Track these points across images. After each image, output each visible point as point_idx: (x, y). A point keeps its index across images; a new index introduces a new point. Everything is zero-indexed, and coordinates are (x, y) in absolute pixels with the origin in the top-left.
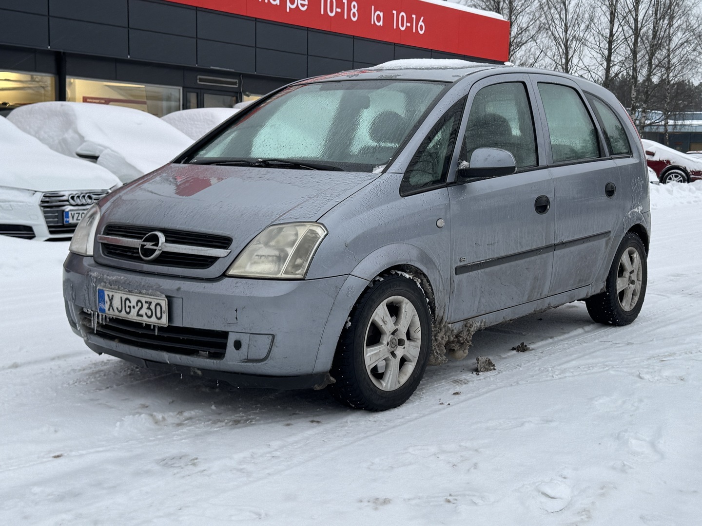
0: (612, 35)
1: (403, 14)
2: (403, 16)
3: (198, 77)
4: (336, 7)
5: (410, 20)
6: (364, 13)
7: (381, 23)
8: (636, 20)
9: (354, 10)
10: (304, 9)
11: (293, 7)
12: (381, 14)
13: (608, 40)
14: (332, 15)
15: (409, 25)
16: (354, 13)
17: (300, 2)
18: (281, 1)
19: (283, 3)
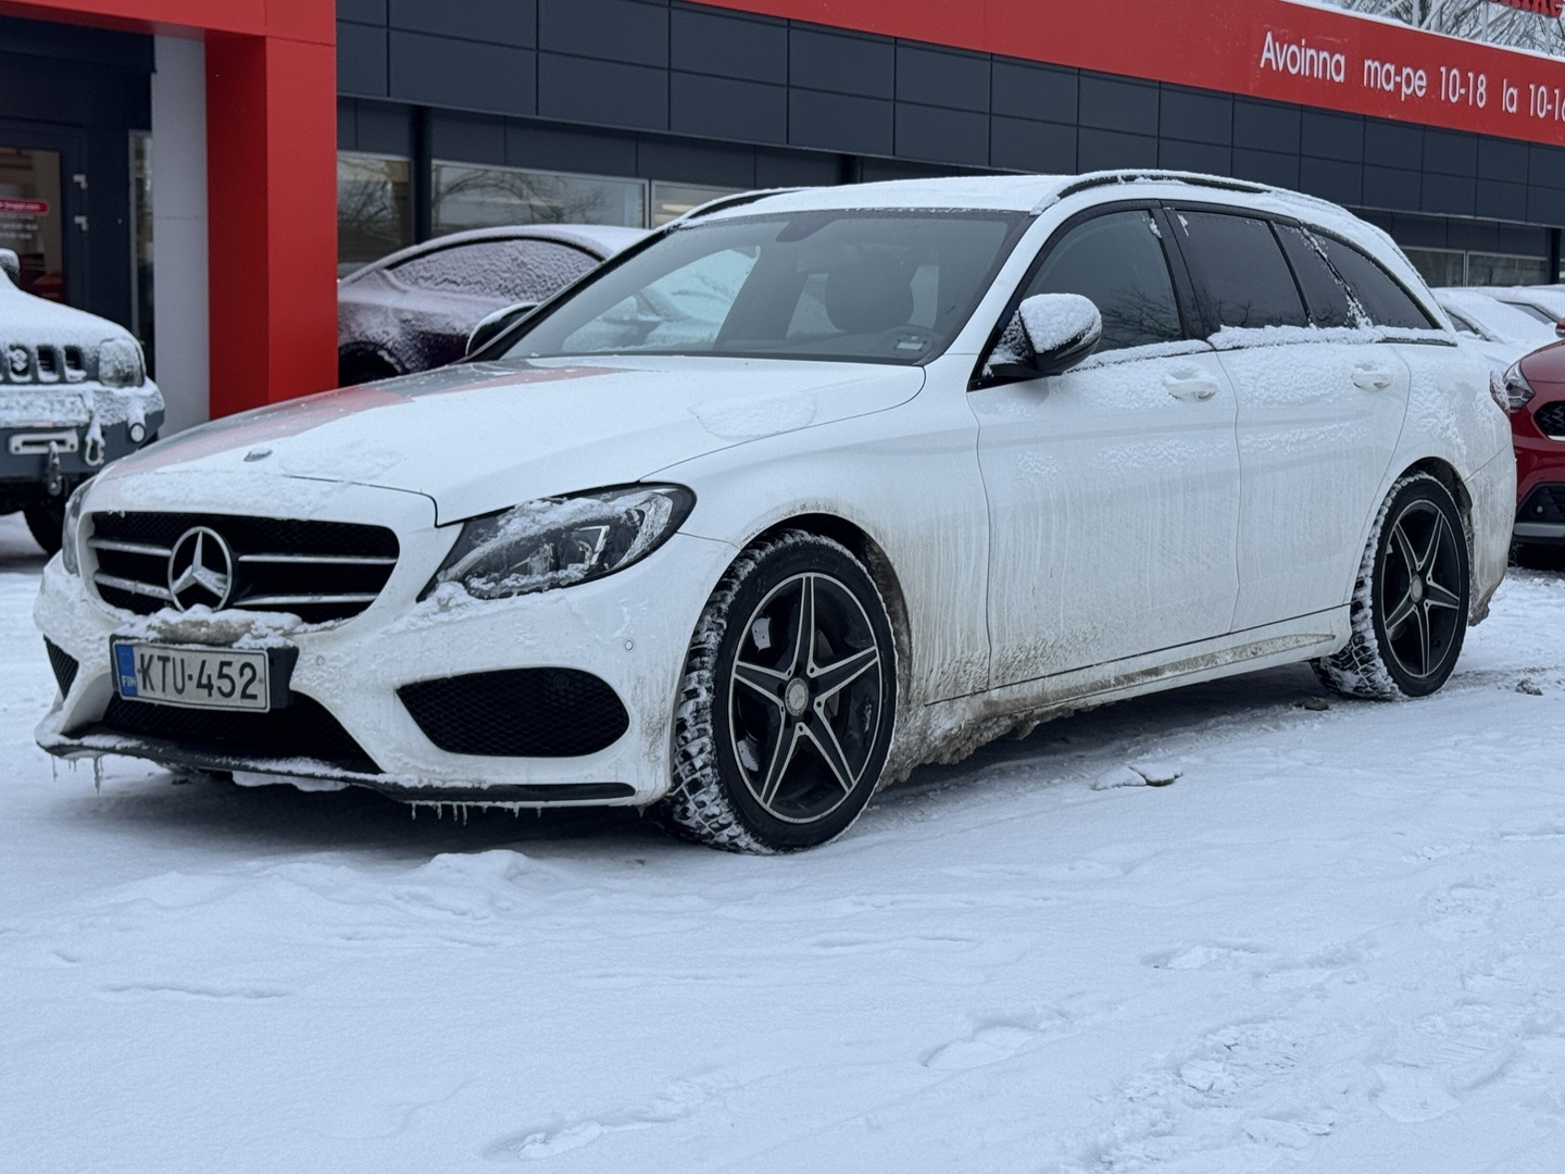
1: (1542, 89)
2: (1542, 93)
4: (1461, 87)
5: (1551, 100)
6: (1494, 93)
7: (1513, 110)
9: (1482, 89)
10: (1421, 94)
11: (1409, 92)
12: (1515, 92)
14: (1454, 100)
15: (1550, 107)
16: (1481, 94)
17: (1418, 83)
18: (1396, 83)
19: (1398, 86)
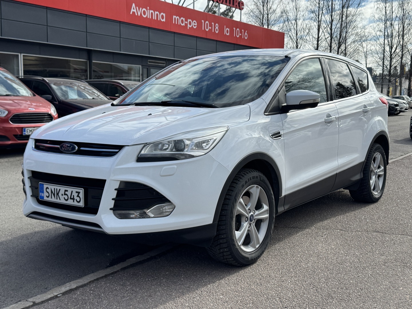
0: (318, 37)
2: (238, 31)
3: (149, 60)
4: (209, 27)
5: (241, 32)
6: (221, 29)
7: (228, 34)
8: (331, 29)
10: (195, 27)
11: (191, 26)
12: (229, 30)
13: (316, 39)
14: (207, 30)
16: (217, 29)
17: (194, 24)
18: (185, 24)
19: (186, 25)
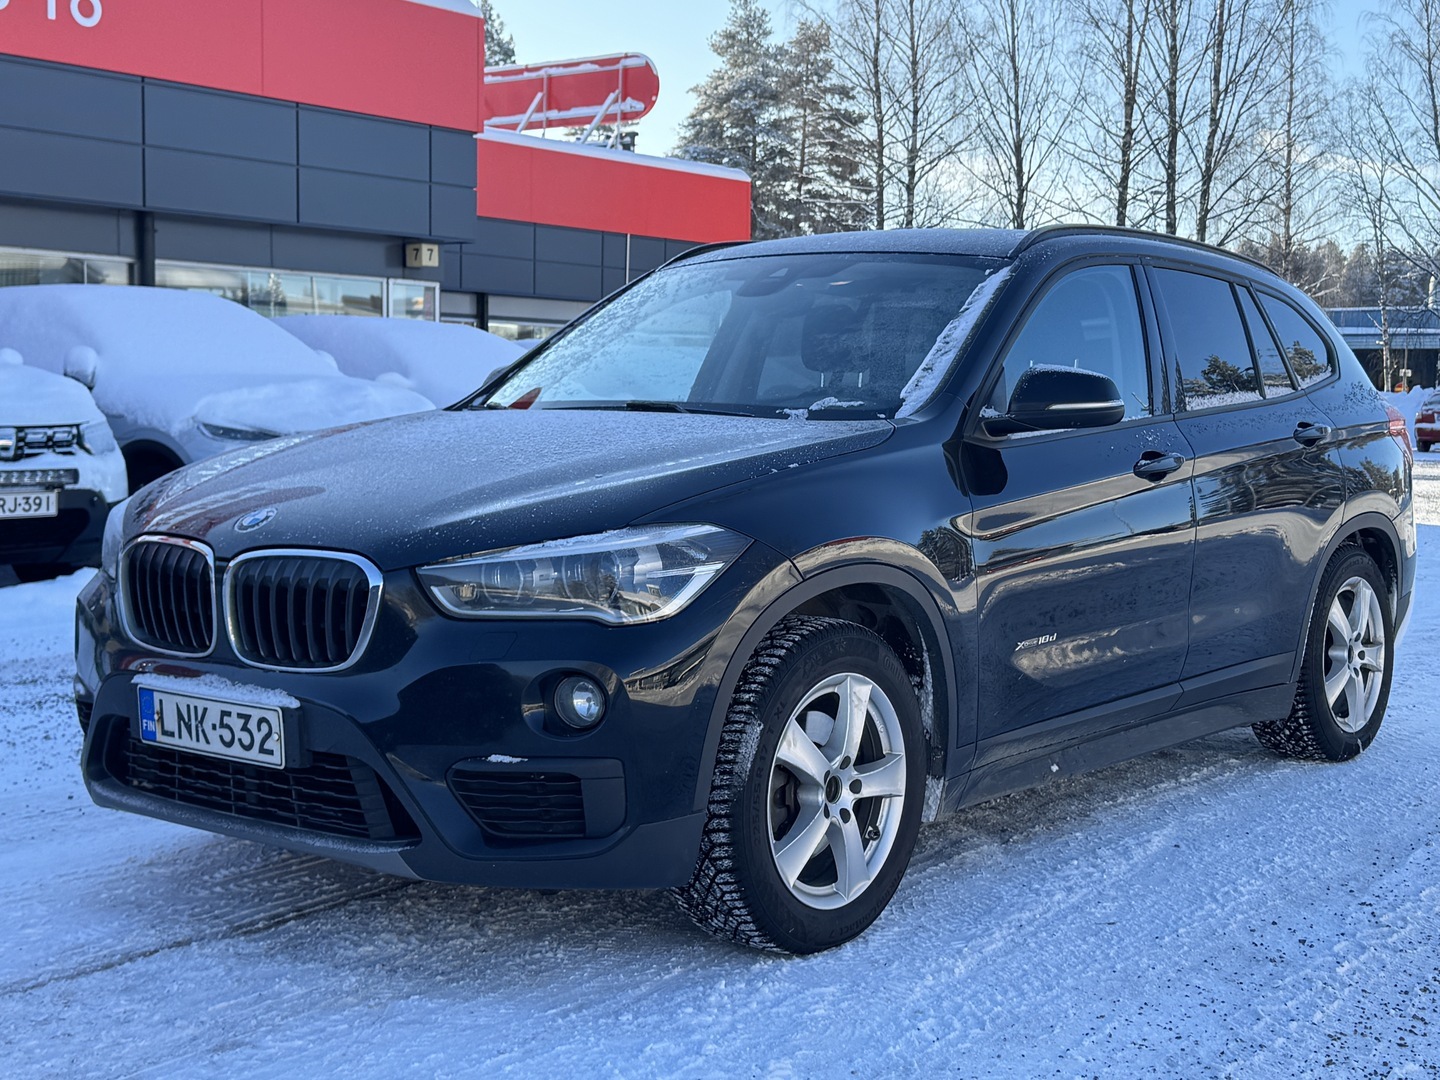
0: (1130, 132)
8: (1172, 95)
13: (1121, 141)
